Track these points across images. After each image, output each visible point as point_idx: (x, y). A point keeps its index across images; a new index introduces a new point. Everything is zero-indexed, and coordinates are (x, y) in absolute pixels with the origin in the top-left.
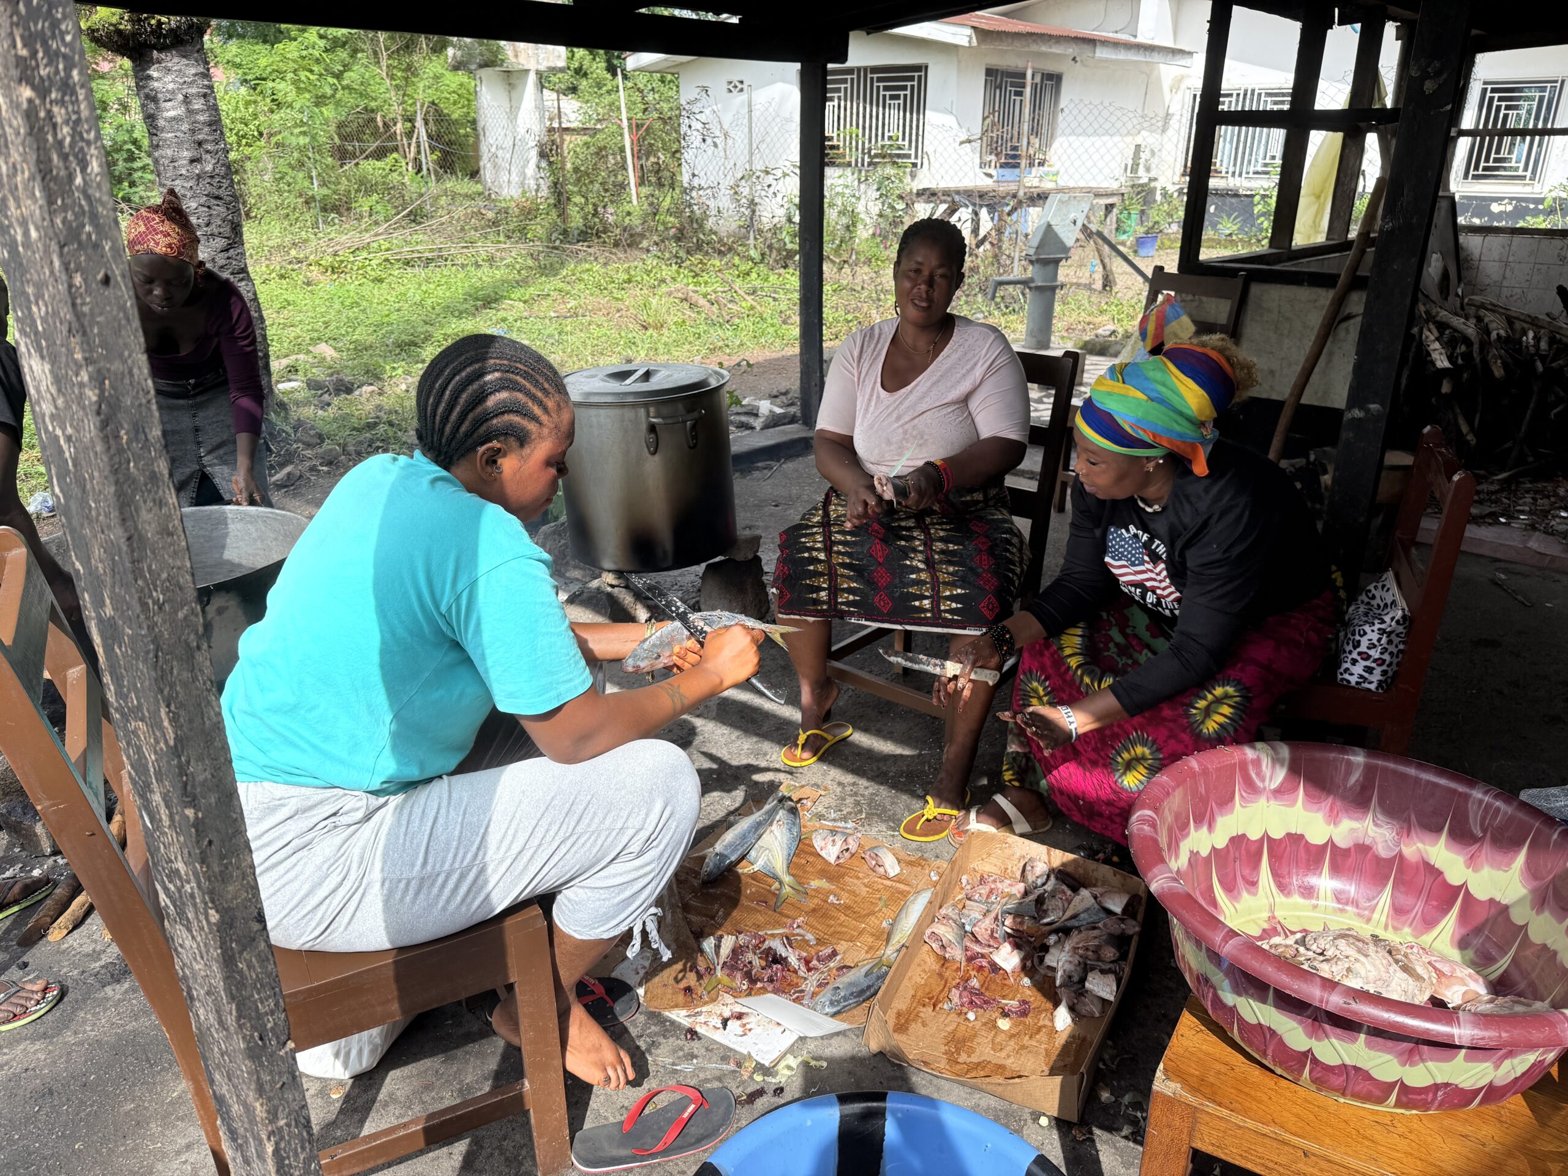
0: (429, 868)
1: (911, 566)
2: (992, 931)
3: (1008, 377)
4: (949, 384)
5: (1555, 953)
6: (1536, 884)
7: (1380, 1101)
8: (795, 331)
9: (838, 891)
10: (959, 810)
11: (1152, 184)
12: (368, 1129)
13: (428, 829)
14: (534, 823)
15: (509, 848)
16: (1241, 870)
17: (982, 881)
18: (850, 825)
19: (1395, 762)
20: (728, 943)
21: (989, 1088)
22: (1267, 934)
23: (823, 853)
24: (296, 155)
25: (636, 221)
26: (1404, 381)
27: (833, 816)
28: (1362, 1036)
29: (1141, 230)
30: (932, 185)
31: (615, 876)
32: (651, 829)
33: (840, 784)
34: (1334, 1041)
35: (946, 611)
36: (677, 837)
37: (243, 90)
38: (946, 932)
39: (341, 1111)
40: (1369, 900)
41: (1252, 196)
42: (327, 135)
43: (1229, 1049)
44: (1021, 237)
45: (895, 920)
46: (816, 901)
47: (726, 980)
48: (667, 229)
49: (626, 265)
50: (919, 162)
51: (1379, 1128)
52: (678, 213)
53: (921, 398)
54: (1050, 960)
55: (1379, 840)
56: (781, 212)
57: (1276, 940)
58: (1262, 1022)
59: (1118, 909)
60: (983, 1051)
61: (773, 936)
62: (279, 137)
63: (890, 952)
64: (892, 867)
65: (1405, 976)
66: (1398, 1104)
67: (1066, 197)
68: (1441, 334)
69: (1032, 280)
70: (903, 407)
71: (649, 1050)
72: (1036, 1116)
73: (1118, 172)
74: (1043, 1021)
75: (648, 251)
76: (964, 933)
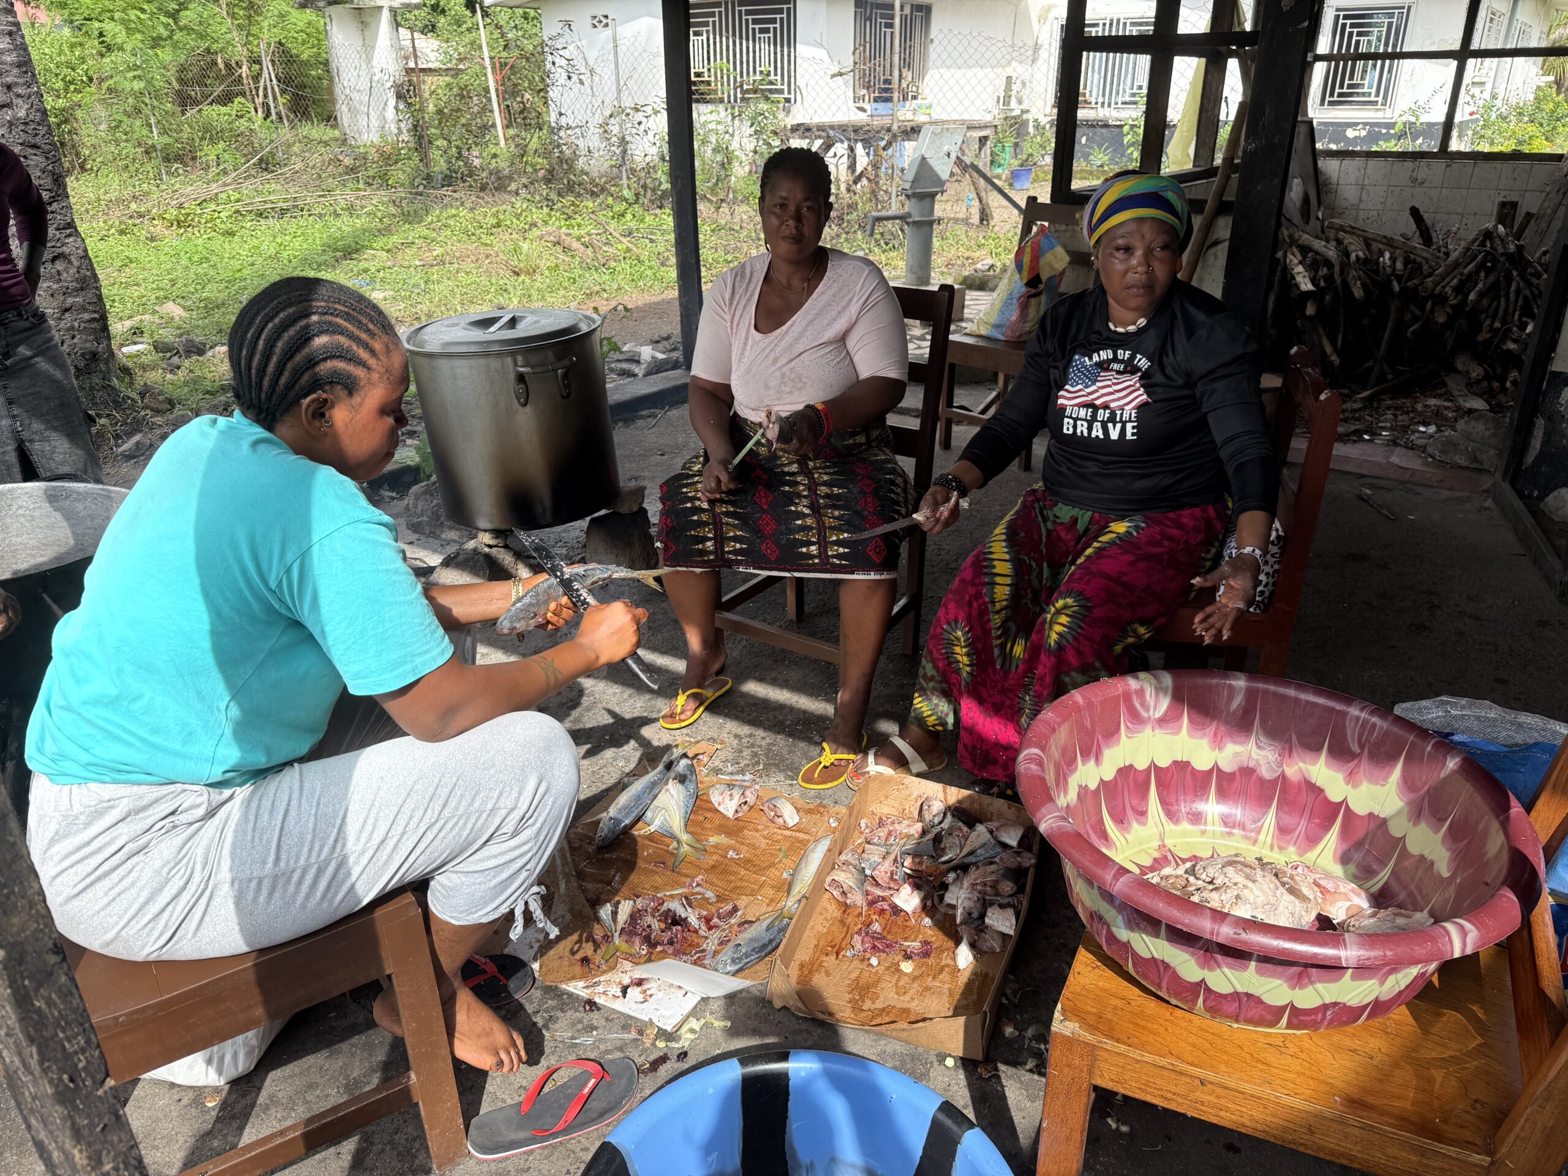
0: (282, 864)
1: (796, 512)
2: (892, 873)
3: (884, 313)
4: (825, 322)
5: (1432, 863)
6: (1411, 796)
7: (1273, 1024)
8: (672, 273)
9: (737, 845)
10: (855, 753)
11: (1025, 116)
12: (249, 1136)
13: (279, 823)
14: (395, 810)
15: (370, 839)
16: (1130, 801)
17: (881, 824)
18: (748, 777)
19: (1276, 684)
20: (625, 908)
21: (894, 1034)
22: (1158, 863)
23: (721, 808)
24: (131, 101)
25: (503, 165)
26: (1271, 305)
27: (730, 769)
28: (1253, 964)
29: (1016, 163)
30: (806, 120)
31: (489, 858)
32: (525, 807)
33: (736, 736)
34: (1226, 970)
35: (833, 556)
36: (555, 812)
37: (67, 32)
38: (845, 878)
39: (218, 1119)
40: (1255, 822)
41: (1121, 126)
42: (164, 78)
43: (1125, 983)
44: (897, 172)
45: (795, 870)
46: (715, 857)
47: (624, 946)
48: (536, 171)
49: (494, 210)
50: (792, 96)
51: (1272, 1050)
52: (547, 154)
53: (797, 339)
54: (950, 898)
55: (1262, 762)
56: (654, 150)
57: (1167, 871)
58: (1156, 956)
59: (1013, 842)
60: (888, 996)
61: (672, 896)
62: (111, 82)
63: (790, 903)
64: (790, 816)
65: (1292, 898)
66: (1289, 1025)
67: (938, 129)
68: (1304, 257)
69: (909, 215)
70: (779, 349)
71: (546, 1026)
72: (941, 1058)
73: (991, 103)
74: (946, 960)
75: (517, 194)
76: (864, 877)
